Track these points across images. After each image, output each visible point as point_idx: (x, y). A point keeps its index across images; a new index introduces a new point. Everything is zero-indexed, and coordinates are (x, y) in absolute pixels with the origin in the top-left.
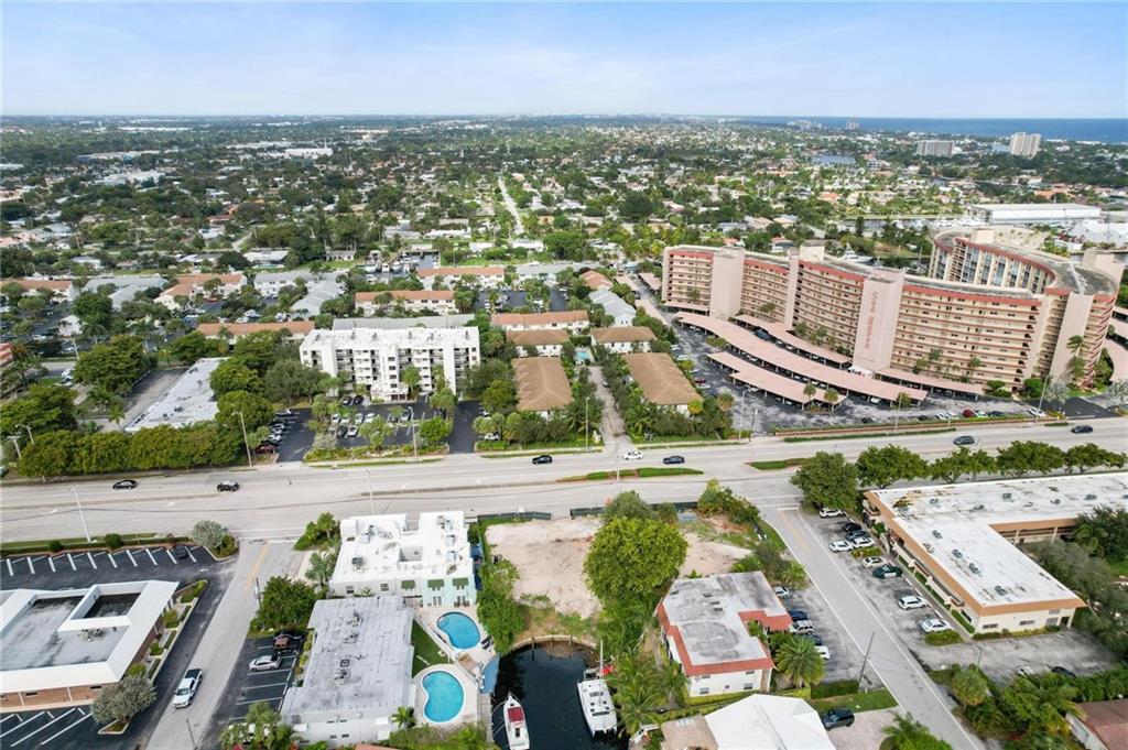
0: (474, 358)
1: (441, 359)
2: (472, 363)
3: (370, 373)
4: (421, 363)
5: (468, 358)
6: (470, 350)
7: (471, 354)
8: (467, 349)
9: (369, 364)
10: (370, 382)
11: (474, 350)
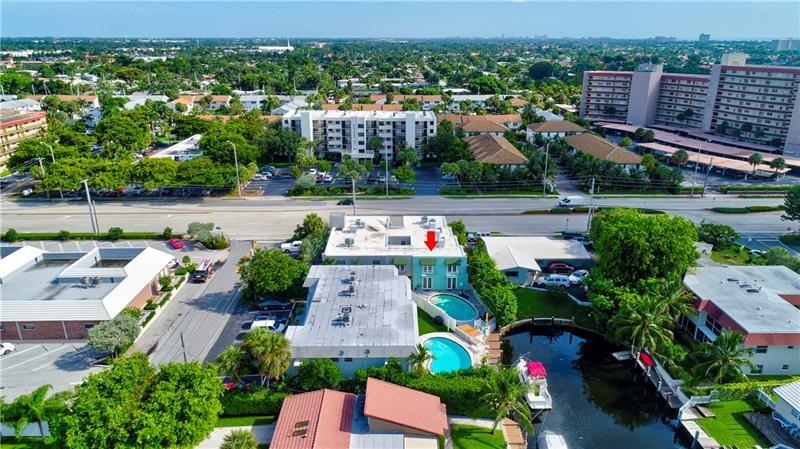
0: (432, 131)
1: (404, 131)
2: (429, 134)
3: (340, 142)
4: (385, 134)
5: (426, 131)
6: (428, 124)
7: (429, 127)
8: (426, 123)
9: (340, 135)
10: (340, 150)
11: (432, 123)
